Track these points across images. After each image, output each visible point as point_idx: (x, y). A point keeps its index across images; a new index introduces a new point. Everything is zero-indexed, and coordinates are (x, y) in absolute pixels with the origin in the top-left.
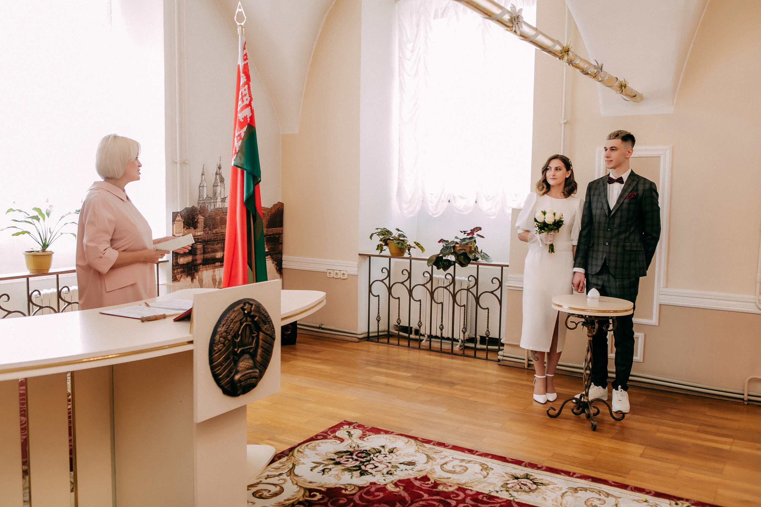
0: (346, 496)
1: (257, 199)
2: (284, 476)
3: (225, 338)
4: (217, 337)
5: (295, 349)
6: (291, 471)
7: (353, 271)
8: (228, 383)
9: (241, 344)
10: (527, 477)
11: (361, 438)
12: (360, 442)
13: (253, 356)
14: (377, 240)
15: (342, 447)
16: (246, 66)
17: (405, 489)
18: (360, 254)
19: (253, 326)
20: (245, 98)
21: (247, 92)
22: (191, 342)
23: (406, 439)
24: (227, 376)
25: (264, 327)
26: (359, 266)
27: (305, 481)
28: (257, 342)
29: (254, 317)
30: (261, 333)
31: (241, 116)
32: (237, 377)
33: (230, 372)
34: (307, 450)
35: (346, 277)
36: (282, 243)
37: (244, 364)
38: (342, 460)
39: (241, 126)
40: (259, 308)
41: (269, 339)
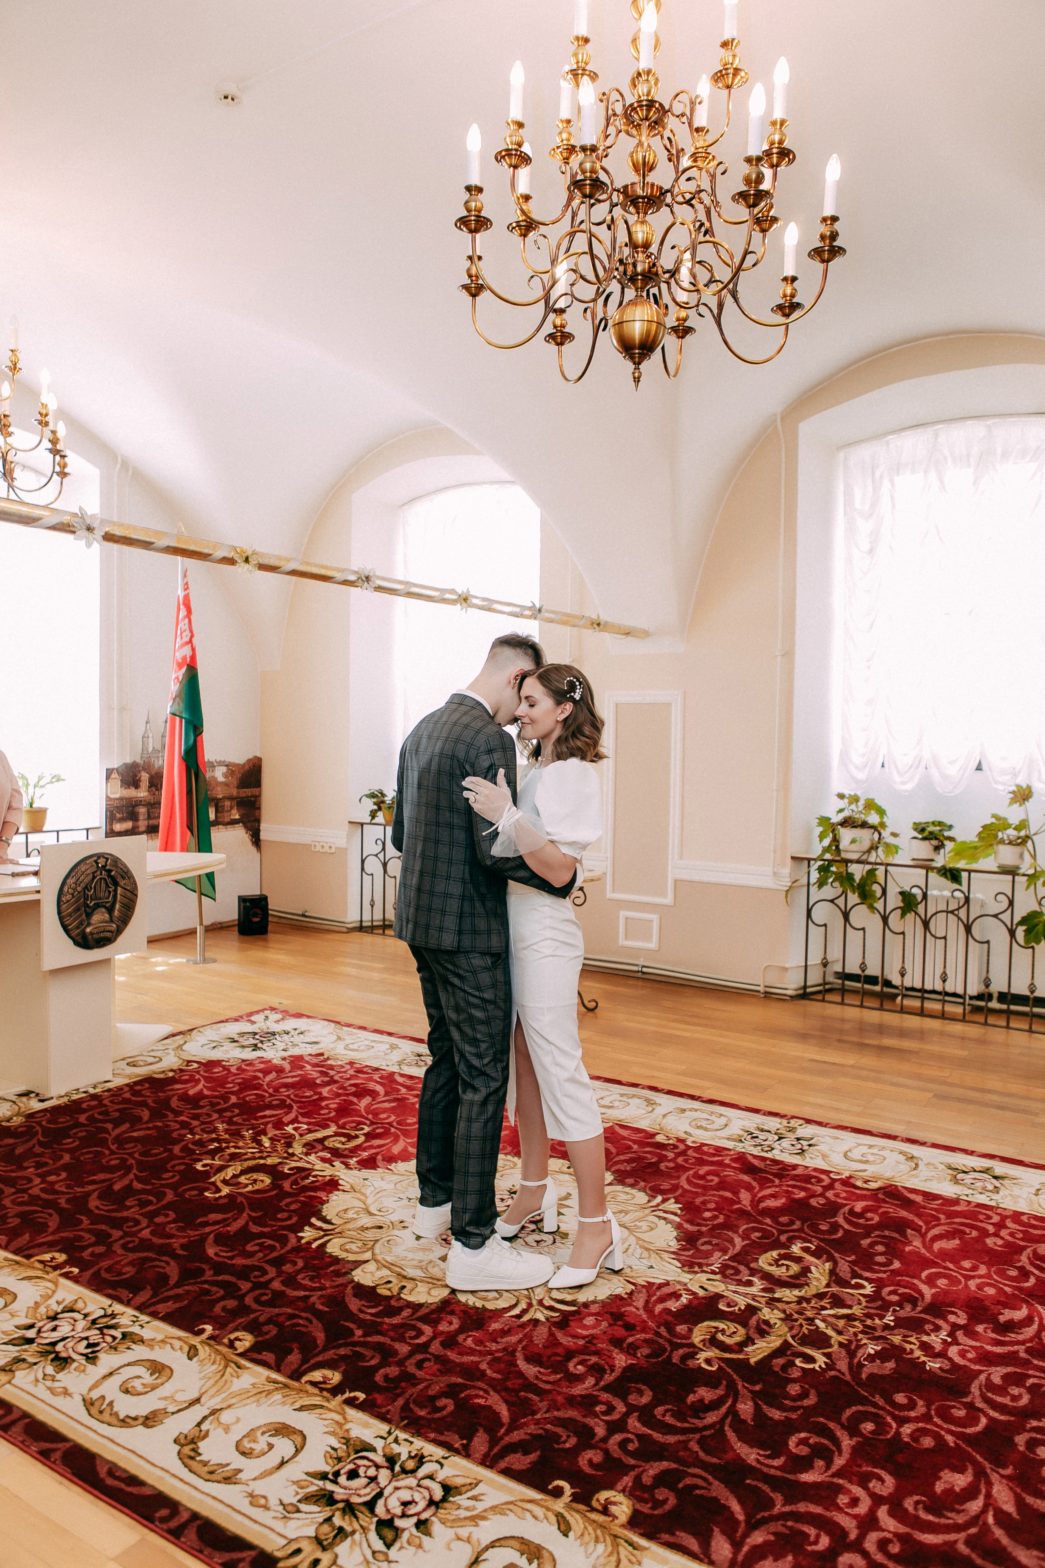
0: (224, 1067)
1: (199, 751)
2: (170, 1051)
3: (75, 889)
4: (66, 889)
6: (180, 1047)
7: (341, 842)
8: (78, 934)
9: (95, 897)
11: (277, 1022)
12: (275, 1025)
13: (110, 910)
14: (370, 805)
15: (250, 1028)
16: (187, 598)
17: (291, 1063)
18: (350, 822)
19: (109, 880)
20: (184, 635)
21: (187, 627)
22: (38, 892)
23: (326, 1023)
24: (78, 928)
25: (122, 882)
26: (349, 837)
27: (189, 1054)
28: (115, 897)
29: (109, 871)
30: (119, 889)
31: (179, 655)
32: (88, 930)
33: (81, 923)
34: (208, 1030)
35: (333, 850)
36: (259, 808)
37: (99, 917)
38: (241, 1039)
39: (180, 666)
40: (116, 861)
41: (129, 894)
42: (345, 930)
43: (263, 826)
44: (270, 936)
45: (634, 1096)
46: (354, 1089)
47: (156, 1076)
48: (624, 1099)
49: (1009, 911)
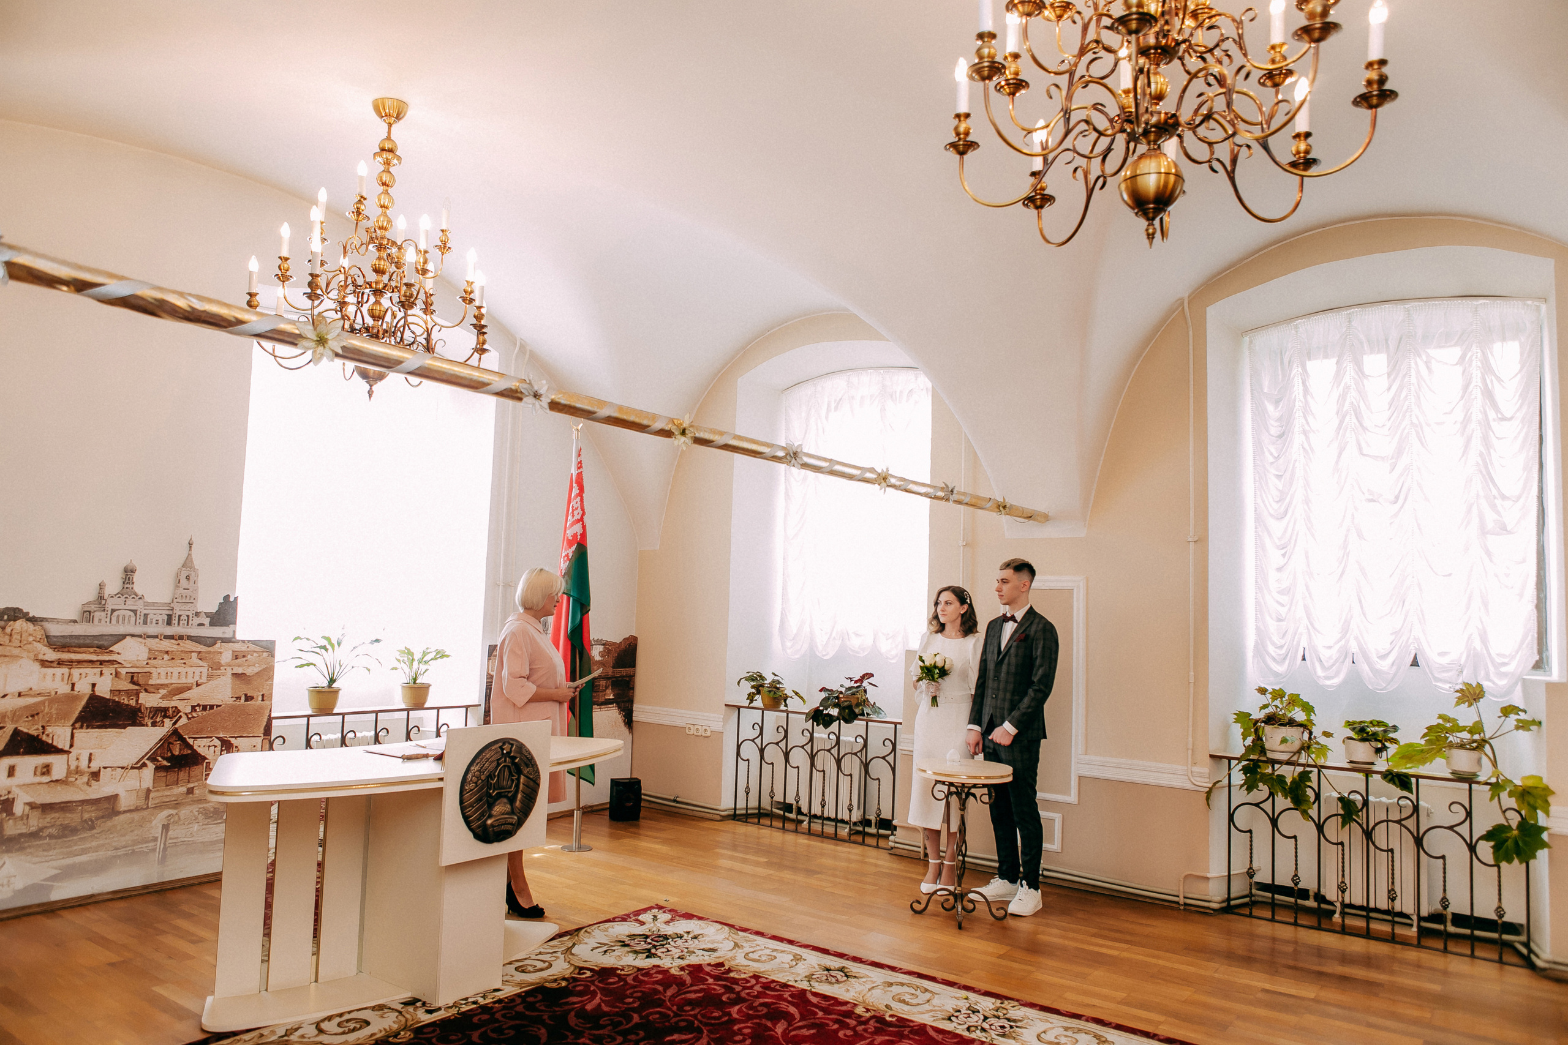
0: (619, 976)
1: (585, 630)
2: (559, 954)
3: (478, 778)
4: (469, 776)
5: (638, 826)
6: (569, 950)
7: (717, 726)
8: (479, 827)
9: (498, 786)
10: (842, 969)
11: (667, 923)
12: (664, 926)
13: (512, 800)
14: (747, 688)
15: (638, 930)
16: (580, 477)
17: (690, 974)
18: (726, 705)
19: (513, 768)
20: (576, 513)
21: (579, 504)
22: (441, 779)
23: (719, 926)
24: (479, 819)
25: (526, 771)
26: (725, 721)
27: (580, 959)
28: (517, 786)
29: (514, 758)
30: (522, 777)
31: (570, 533)
32: (489, 822)
33: (482, 815)
34: (597, 931)
35: (708, 734)
36: (633, 689)
37: (500, 808)
38: (632, 943)
39: (570, 543)
40: (521, 747)
41: (531, 783)
42: (718, 818)
43: (636, 707)
44: (642, 822)
45: (1080, 1030)
46: (765, 1010)
47: (548, 985)
48: (1069, 1033)
49: (1468, 822)
